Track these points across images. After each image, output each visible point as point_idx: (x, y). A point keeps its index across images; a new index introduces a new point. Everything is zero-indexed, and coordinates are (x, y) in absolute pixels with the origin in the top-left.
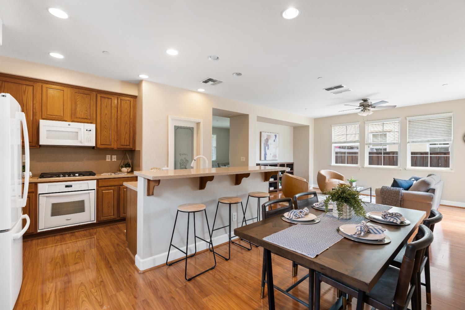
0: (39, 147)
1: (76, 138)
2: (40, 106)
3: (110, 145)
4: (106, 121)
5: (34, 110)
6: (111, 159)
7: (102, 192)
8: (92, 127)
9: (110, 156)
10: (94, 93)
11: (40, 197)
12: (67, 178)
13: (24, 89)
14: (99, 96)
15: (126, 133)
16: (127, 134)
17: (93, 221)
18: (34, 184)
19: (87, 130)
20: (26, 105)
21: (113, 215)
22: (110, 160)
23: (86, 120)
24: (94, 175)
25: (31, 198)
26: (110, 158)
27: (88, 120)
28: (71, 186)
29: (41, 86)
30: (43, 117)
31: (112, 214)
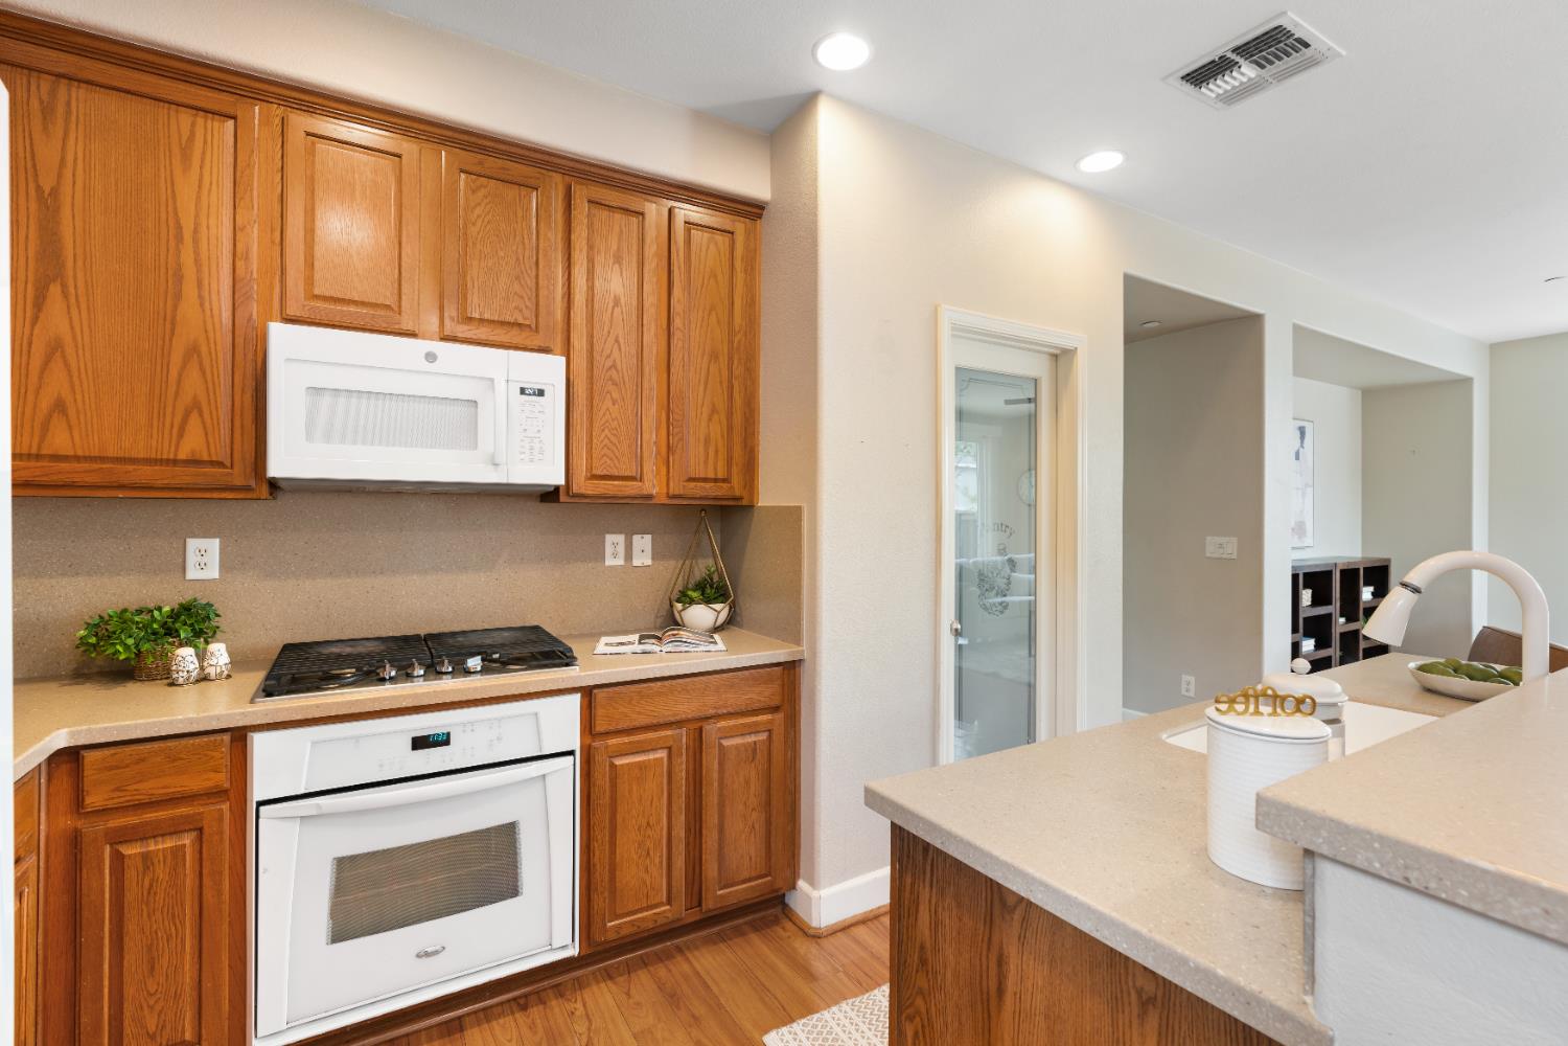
0: (265, 490)
1: (469, 434)
2: (273, 242)
3: (633, 478)
4: (617, 341)
5: (239, 264)
6: (629, 556)
7: (612, 766)
8: (549, 370)
9: (620, 539)
10: (557, 178)
11: (260, 820)
12: (420, 688)
13: (185, 134)
14: (581, 194)
15: (714, 410)
16: (716, 417)
17: (564, 947)
18: (227, 737)
19: (523, 391)
20: (196, 231)
21: (669, 902)
22: (620, 561)
23: (515, 331)
24: (567, 665)
25: (206, 830)
26: (621, 549)
27: (524, 334)
28: (443, 741)
29: (277, 121)
30: (291, 311)
31: (664, 900)
